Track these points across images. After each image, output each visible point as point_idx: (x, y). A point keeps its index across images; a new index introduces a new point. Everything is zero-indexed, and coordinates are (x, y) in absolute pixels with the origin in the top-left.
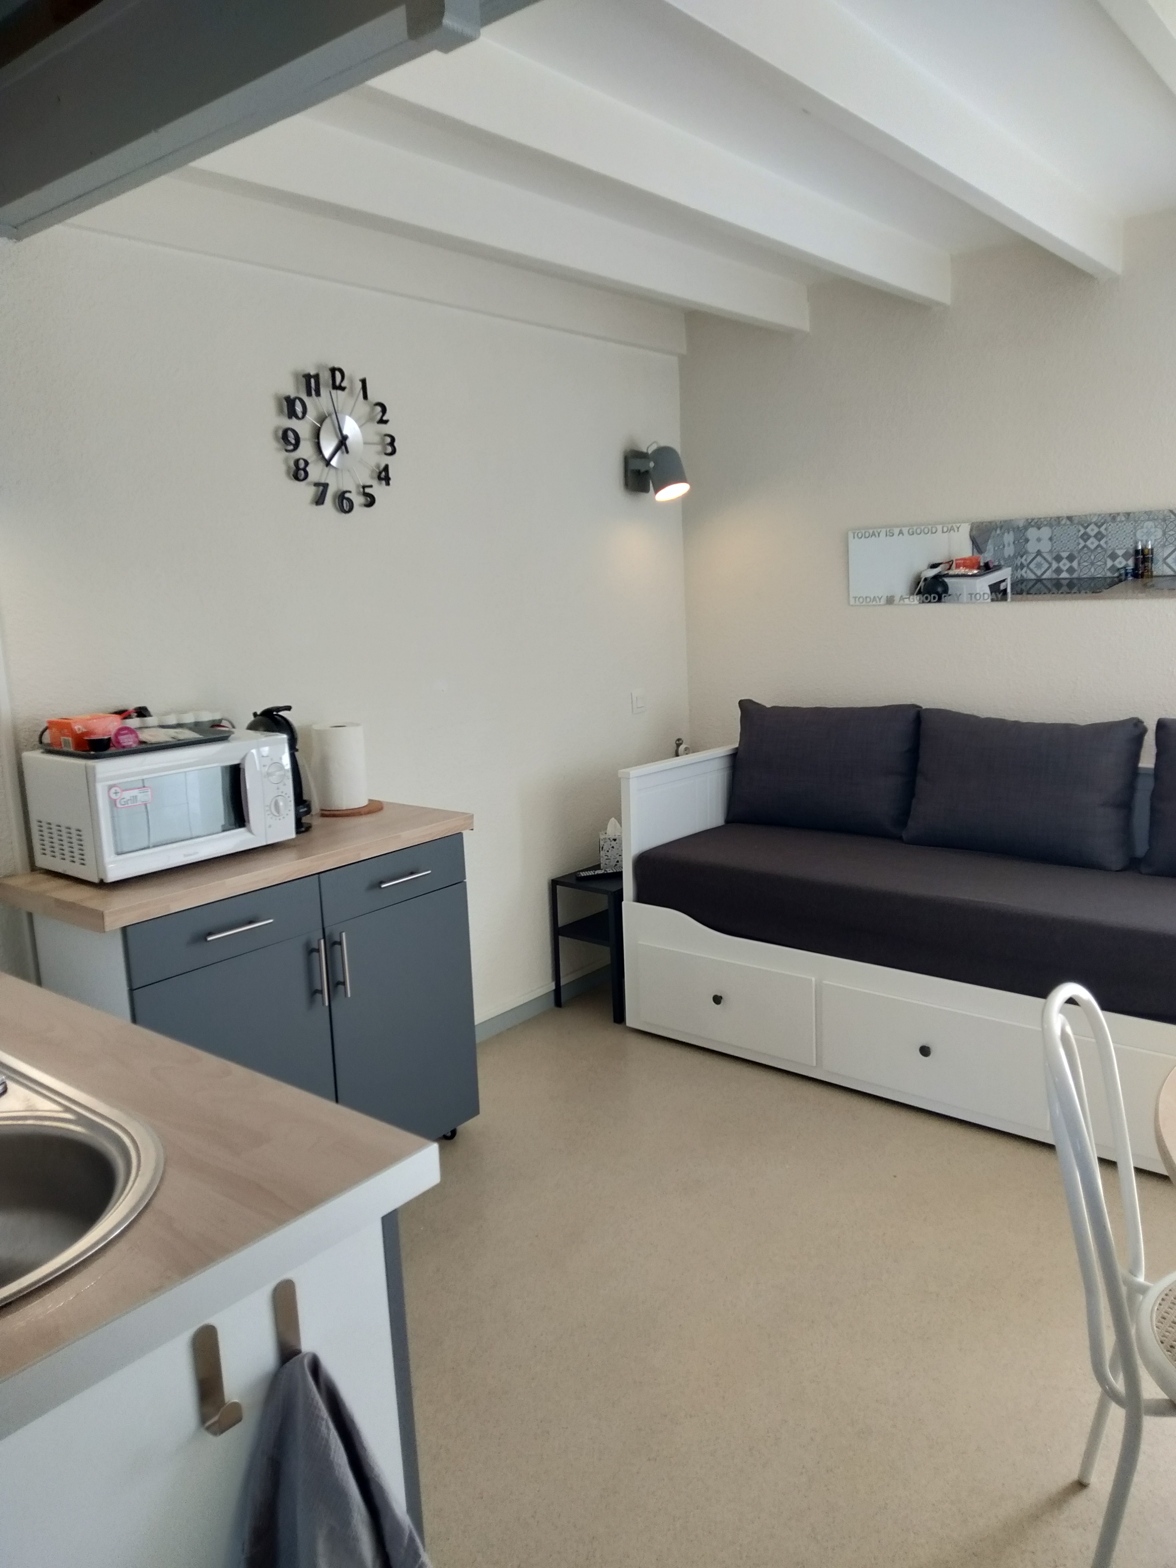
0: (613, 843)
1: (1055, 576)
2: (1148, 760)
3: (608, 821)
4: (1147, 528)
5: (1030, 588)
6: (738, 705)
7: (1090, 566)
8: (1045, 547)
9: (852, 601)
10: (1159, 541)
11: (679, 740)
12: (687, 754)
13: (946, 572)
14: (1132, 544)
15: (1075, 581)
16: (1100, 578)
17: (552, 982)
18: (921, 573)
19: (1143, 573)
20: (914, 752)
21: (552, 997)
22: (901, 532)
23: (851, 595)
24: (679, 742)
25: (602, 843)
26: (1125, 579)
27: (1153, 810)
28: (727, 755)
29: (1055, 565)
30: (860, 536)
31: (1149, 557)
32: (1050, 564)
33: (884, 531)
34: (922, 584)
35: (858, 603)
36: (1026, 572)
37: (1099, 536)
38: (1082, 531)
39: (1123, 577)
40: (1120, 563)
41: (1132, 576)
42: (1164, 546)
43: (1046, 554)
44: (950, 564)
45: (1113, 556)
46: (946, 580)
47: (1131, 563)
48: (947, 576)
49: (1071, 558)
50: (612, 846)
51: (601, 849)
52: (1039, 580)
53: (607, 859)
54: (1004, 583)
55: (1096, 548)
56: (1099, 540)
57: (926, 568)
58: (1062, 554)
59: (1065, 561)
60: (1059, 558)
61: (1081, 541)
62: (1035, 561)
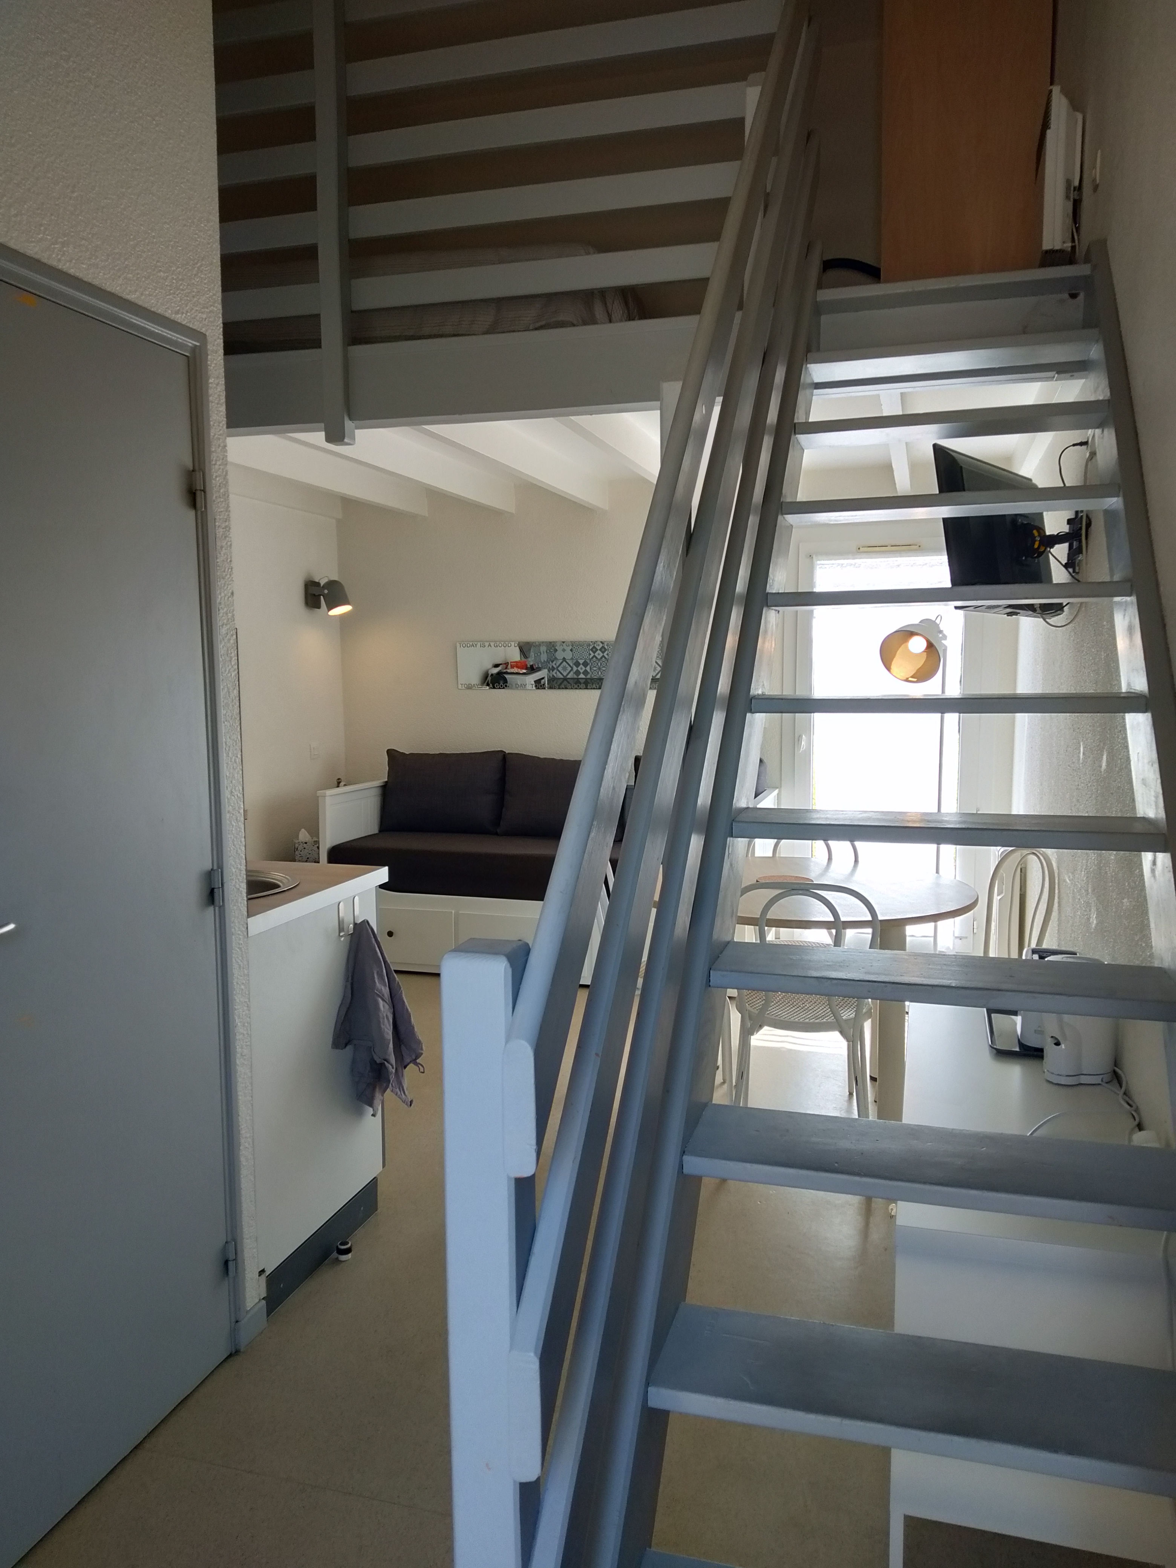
0: (304, 846)
1: (575, 677)
5: (560, 684)
6: (387, 752)
7: (598, 670)
8: (568, 655)
9: (459, 686)
11: (339, 779)
12: (345, 786)
13: (505, 671)
15: (589, 681)
18: (488, 671)
20: (502, 780)
22: (490, 645)
23: (459, 683)
24: (339, 781)
25: (297, 846)
28: (381, 786)
29: (575, 669)
30: (461, 646)
32: (572, 668)
33: (479, 644)
34: (489, 678)
35: (463, 688)
36: (556, 673)
37: (603, 650)
38: (592, 646)
43: (569, 661)
44: (507, 665)
46: (507, 676)
48: (507, 673)
49: (585, 664)
50: (303, 848)
51: (296, 850)
52: (565, 679)
54: (543, 680)
55: (601, 658)
56: (603, 652)
57: (491, 666)
58: (580, 661)
59: (581, 666)
60: (577, 664)
61: (591, 652)
62: (562, 666)
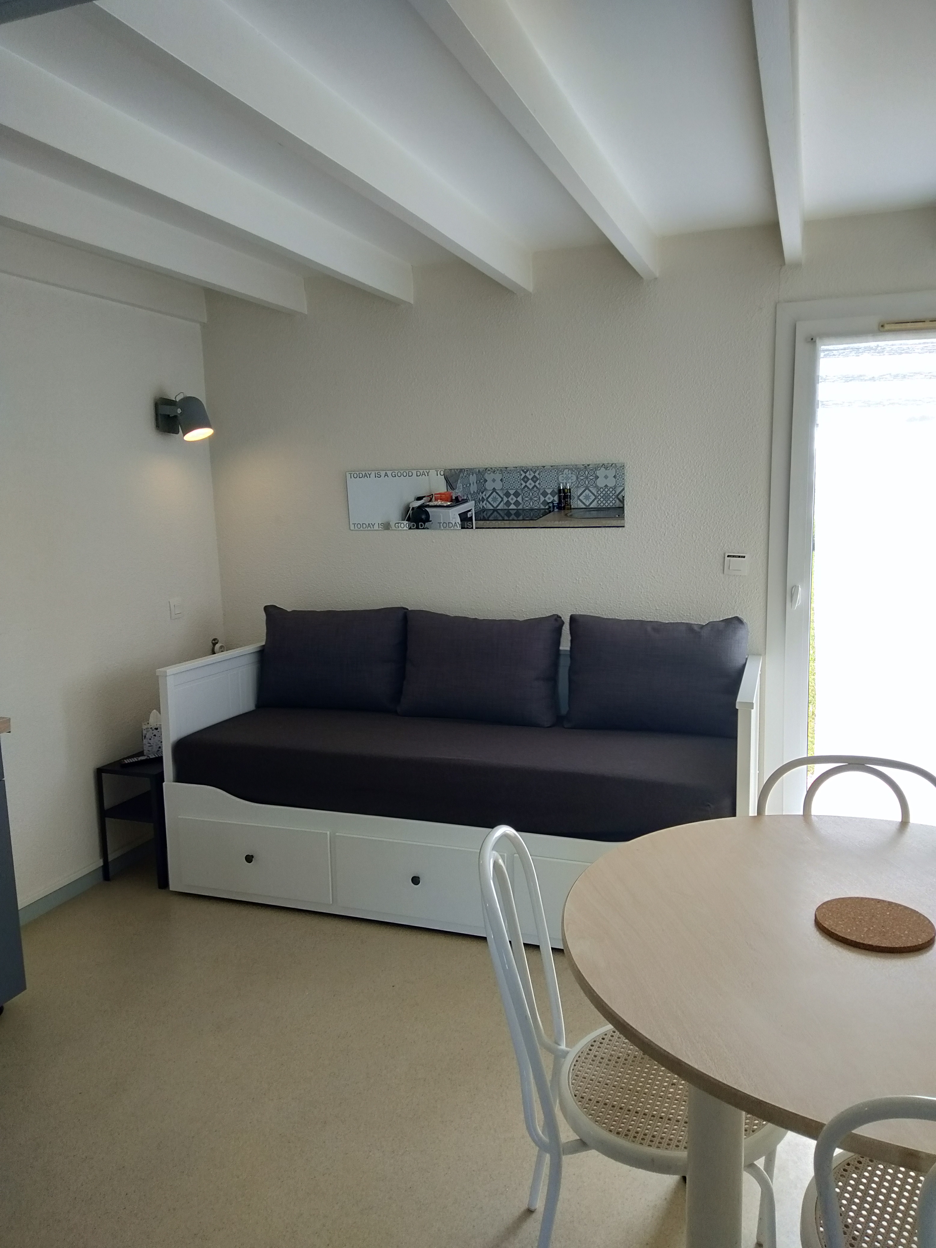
0: (155, 732)
1: (506, 507)
2: (565, 645)
3: (150, 712)
4: (565, 474)
5: (489, 516)
6: (263, 609)
7: (530, 501)
8: (498, 485)
9: (352, 527)
10: (574, 483)
11: (214, 640)
12: (222, 651)
13: (428, 504)
14: (556, 485)
15: (521, 511)
16: (537, 509)
17: (100, 858)
18: (409, 504)
19: (564, 506)
20: (403, 644)
21: (100, 874)
22: (386, 475)
23: (352, 523)
24: (215, 642)
25: (144, 732)
26: (553, 511)
27: (570, 681)
28: (256, 652)
29: (505, 499)
30: (355, 476)
31: (568, 495)
32: (502, 498)
33: (373, 473)
34: (410, 512)
35: (356, 528)
36: (486, 504)
37: (535, 479)
38: (524, 475)
39: (552, 509)
40: (549, 498)
41: (557, 508)
42: (578, 487)
43: (499, 491)
44: (431, 497)
45: (545, 494)
46: (428, 509)
47: (556, 498)
48: (429, 506)
49: (516, 494)
50: (154, 734)
51: (144, 738)
52: (495, 510)
53: (149, 746)
54: (470, 513)
55: (533, 488)
56: (535, 482)
57: (413, 500)
58: (510, 491)
59: (512, 496)
60: (508, 495)
61: (522, 482)
62: (492, 496)
